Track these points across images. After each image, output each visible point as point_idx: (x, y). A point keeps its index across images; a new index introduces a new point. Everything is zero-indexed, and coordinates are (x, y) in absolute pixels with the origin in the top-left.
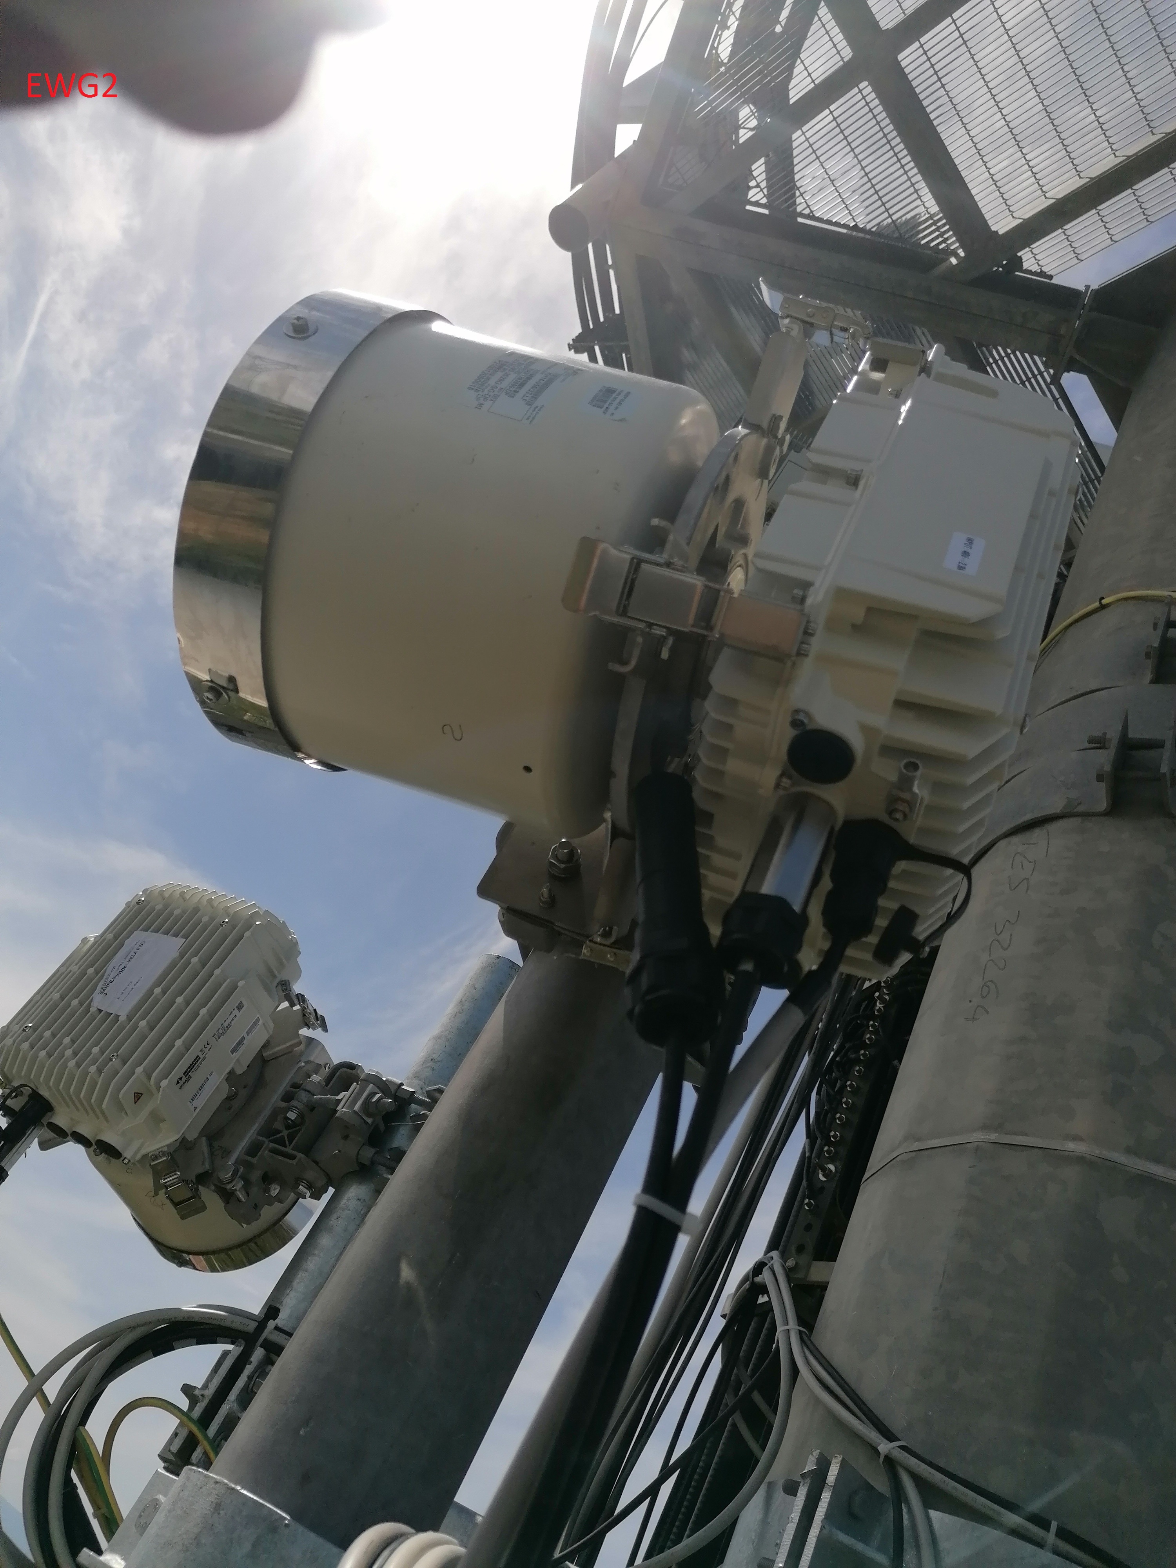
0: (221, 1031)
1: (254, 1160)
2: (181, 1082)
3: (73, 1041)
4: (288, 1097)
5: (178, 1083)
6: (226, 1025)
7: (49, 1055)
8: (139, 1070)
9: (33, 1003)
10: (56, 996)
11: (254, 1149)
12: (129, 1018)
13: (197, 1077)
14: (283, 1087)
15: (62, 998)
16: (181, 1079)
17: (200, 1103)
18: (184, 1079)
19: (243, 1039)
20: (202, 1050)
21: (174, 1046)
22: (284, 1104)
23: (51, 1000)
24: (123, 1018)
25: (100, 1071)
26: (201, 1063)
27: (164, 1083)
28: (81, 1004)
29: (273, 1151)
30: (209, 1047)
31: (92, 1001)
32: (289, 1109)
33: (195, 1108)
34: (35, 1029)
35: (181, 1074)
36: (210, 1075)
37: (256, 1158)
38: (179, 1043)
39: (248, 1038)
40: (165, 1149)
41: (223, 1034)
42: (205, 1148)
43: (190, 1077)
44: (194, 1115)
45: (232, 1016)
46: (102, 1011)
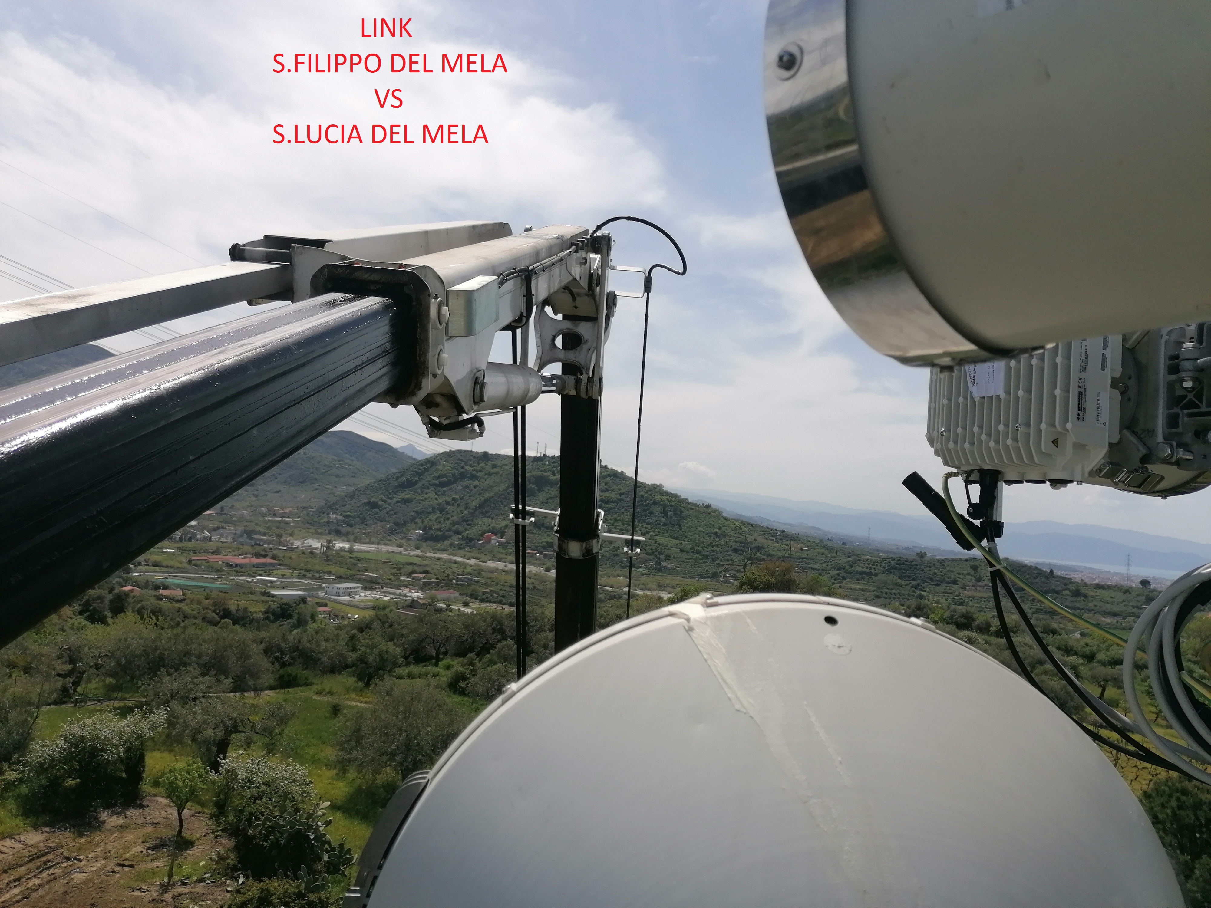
0: (1083, 364)
1: (1180, 430)
2: (1081, 417)
3: (981, 427)
4: (1174, 369)
5: (1078, 419)
6: (1083, 357)
7: (972, 444)
8: (1043, 426)
9: (932, 410)
10: (945, 401)
11: (1172, 421)
12: (1008, 392)
13: (1090, 405)
14: (1162, 364)
15: (950, 400)
16: (1079, 415)
17: (1105, 416)
18: (1081, 413)
19: (1104, 355)
20: (1079, 387)
21: (1056, 396)
22: (1174, 377)
23: (943, 406)
24: (1003, 396)
25: (1015, 440)
26: (1085, 395)
27: (1069, 426)
28: (966, 398)
29: (1190, 415)
30: (1082, 380)
31: (971, 394)
32: (1182, 380)
33: (1105, 424)
34: (948, 430)
35: (1076, 411)
36: (1098, 396)
37: (1180, 427)
38: (1058, 392)
39: (1108, 352)
40: (1103, 461)
41: (1086, 364)
42: (1133, 439)
43: (1084, 409)
44: (1107, 428)
45: (1084, 348)
46: (984, 397)
